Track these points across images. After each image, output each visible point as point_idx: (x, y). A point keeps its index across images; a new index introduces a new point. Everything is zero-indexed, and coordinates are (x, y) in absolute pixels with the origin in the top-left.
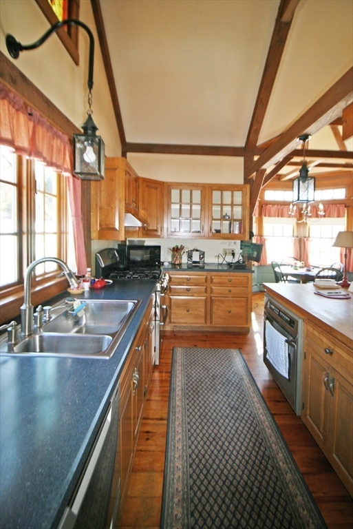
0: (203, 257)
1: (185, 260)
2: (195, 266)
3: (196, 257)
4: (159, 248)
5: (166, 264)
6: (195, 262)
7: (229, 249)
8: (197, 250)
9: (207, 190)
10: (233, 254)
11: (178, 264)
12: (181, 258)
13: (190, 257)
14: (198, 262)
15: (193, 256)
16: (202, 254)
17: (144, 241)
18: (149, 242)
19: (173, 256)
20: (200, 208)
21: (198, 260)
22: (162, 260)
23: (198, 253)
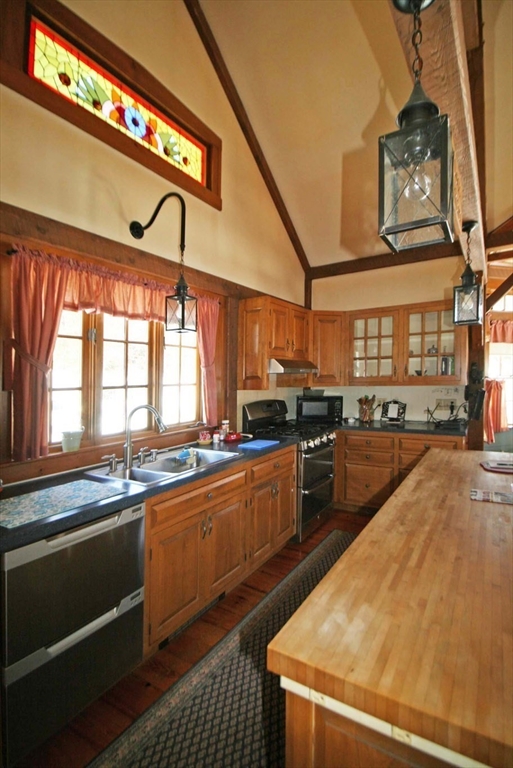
0: (404, 412)
1: (377, 416)
2: (392, 425)
3: (393, 412)
4: (340, 399)
5: (351, 421)
6: (392, 419)
7: (445, 400)
8: (396, 402)
9: (400, 313)
10: (452, 408)
11: (366, 422)
12: (373, 413)
13: (385, 411)
14: (397, 420)
15: (390, 410)
16: (403, 408)
17: (323, 391)
18: (329, 392)
19: (362, 411)
20: (391, 342)
21: (395, 416)
22: (344, 416)
23: (397, 405)
